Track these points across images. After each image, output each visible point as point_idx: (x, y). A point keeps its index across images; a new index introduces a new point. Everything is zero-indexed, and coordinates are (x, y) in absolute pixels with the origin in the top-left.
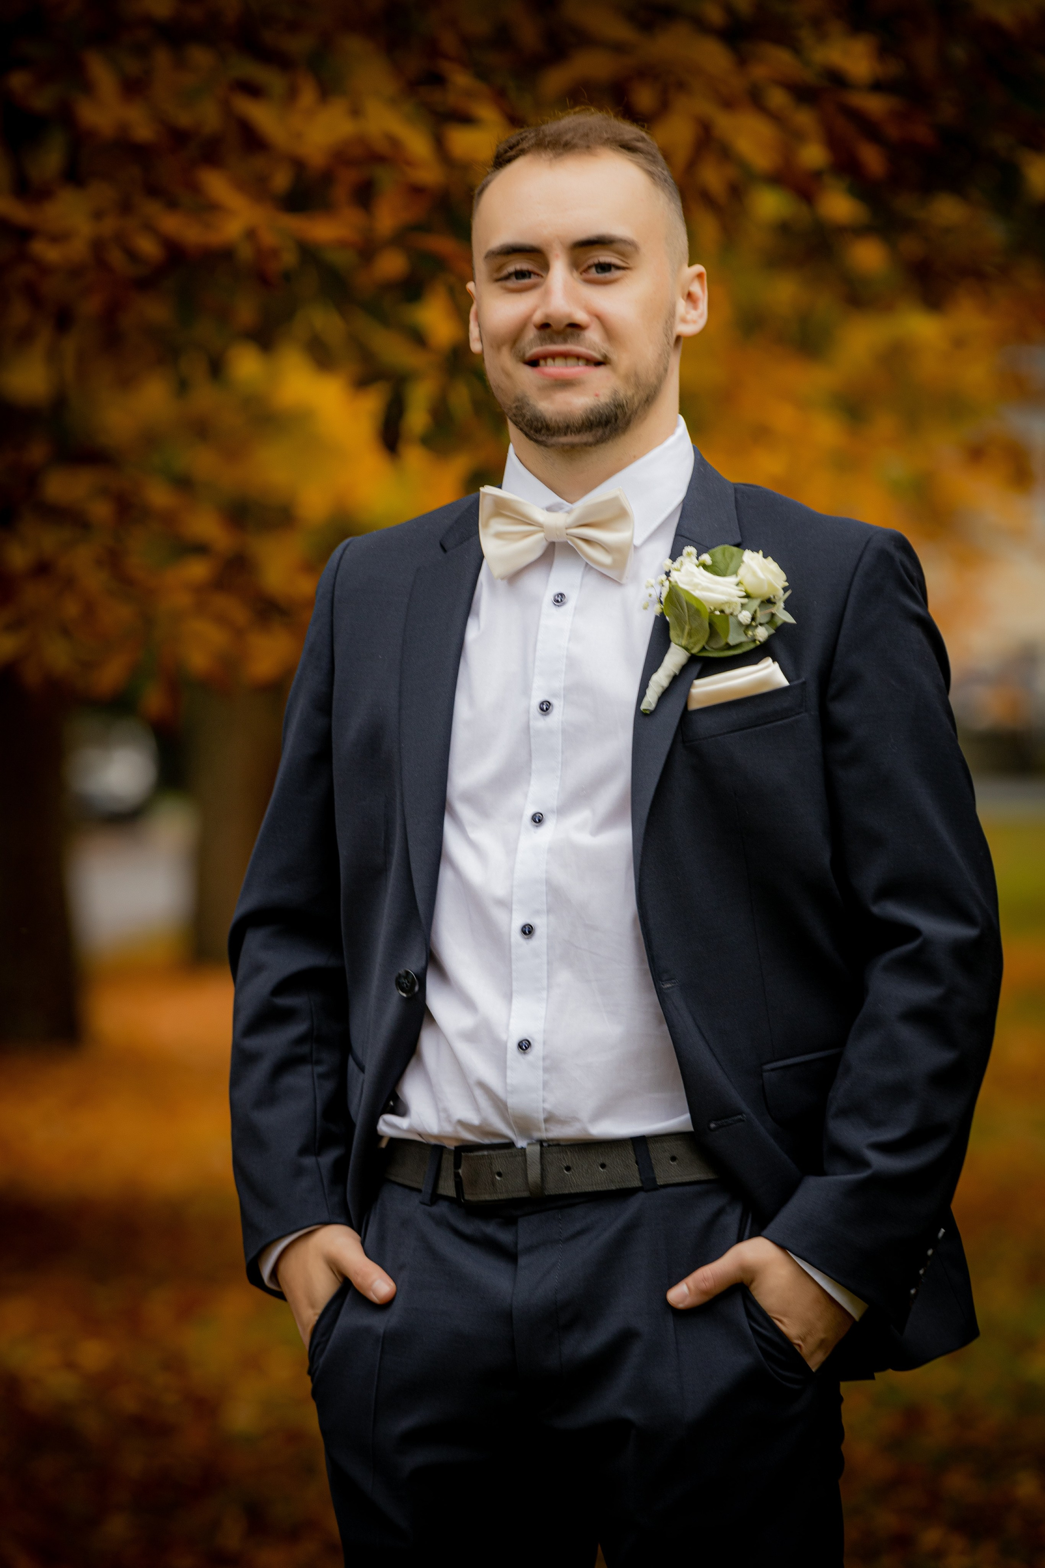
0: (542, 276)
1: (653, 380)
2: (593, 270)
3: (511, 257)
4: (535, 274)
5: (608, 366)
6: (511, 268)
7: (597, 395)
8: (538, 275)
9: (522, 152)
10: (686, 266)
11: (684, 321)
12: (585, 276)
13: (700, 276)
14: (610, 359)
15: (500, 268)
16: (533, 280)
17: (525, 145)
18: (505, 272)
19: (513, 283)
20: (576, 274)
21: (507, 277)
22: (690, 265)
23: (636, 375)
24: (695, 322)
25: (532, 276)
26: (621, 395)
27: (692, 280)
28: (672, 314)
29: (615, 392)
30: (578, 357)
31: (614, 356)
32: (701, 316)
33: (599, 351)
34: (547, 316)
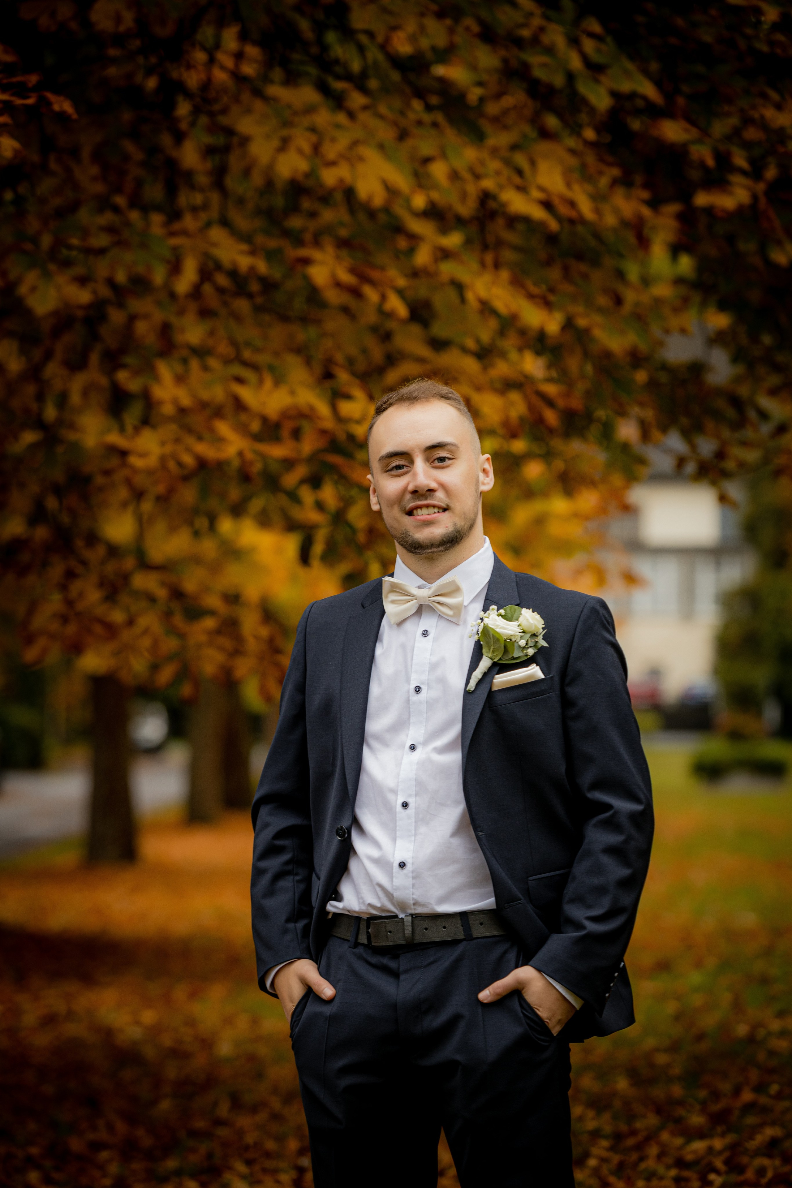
0: (410, 467)
1: (472, 516)
2: (436, 461)
3: (393, 459)
4: (407, 466)
5: (450, 510)
6: (394, 465)
7: (447, 527)
8: (408, 467)
9: (391, 405)
10: (481, 455)
11: (483, 484)
12: (433, 465)
13: (488, 459)
14: (450, 507)
15: (387, 465)
16: (405, 469)
17: (391, 401)
18: (390, 467)
19: (395, 472)
20: (428, 464)
21: (392, 470)
22: (483, 454)
23: (464, 514)
24: (488, 484)
25: (405, 467)
26: (459, 525)
27: (485, 462)
28: (478, 480)
29: (455, 524)
30: (434, 506)
31: (452, 505)
32: (491, 480)
33: (444, 503)
34: (416, 487)
